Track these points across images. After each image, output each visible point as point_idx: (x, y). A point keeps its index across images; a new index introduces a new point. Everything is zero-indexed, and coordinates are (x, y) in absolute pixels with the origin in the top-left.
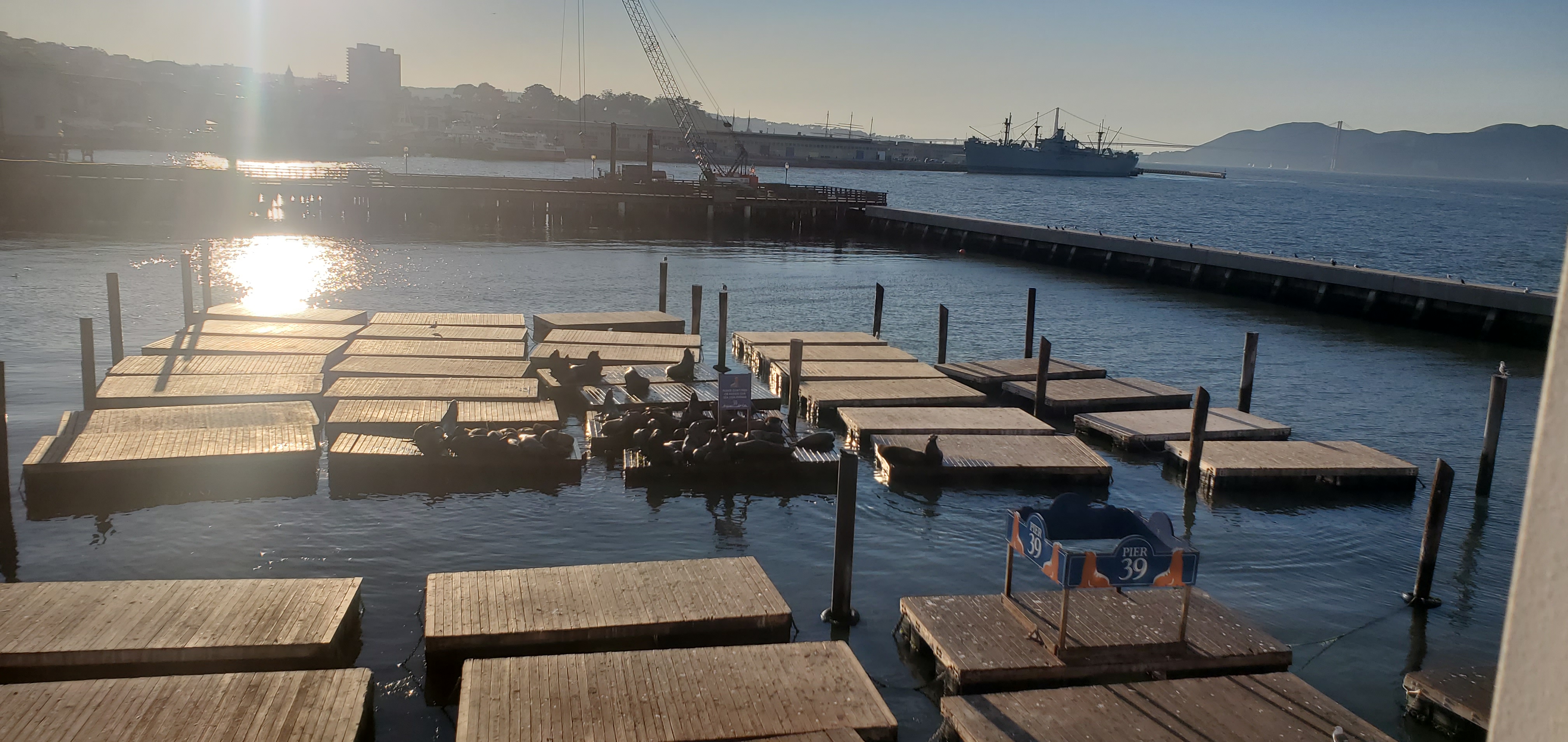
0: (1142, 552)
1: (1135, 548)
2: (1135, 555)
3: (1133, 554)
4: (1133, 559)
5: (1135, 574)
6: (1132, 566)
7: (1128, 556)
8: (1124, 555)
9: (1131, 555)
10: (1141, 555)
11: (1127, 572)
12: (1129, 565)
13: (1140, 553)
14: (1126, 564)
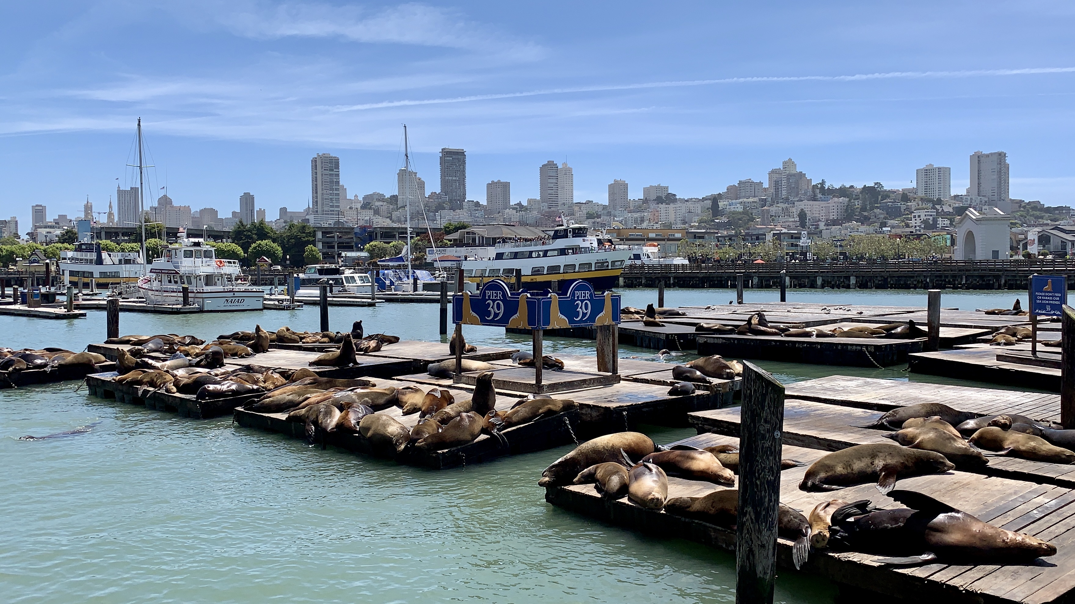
0: (499, 295)
1: (494, 292)
2: (494, 298)
3: (493, 297)
4: (494, 301)
5: (496, 315)
6: (492, 307)
7: (489, 299)
8: (487, 298)
9: (491, 298)
10: (499, 298)
11: (489, 314)
12: (491, 306)
13: (497, 296)
14: (489, 304)
